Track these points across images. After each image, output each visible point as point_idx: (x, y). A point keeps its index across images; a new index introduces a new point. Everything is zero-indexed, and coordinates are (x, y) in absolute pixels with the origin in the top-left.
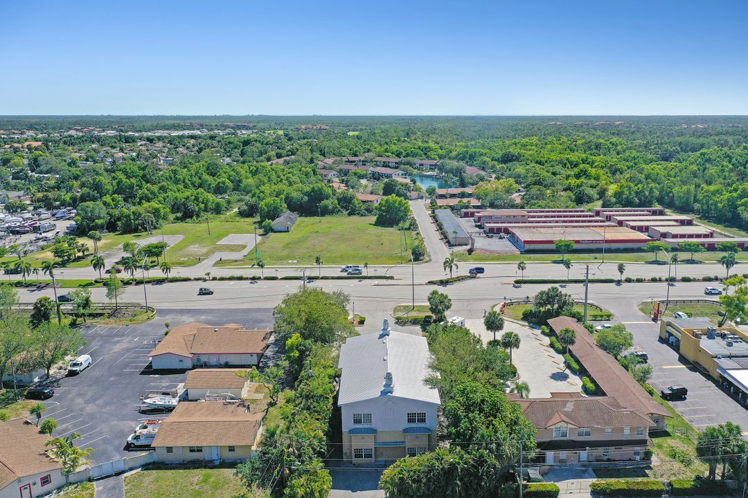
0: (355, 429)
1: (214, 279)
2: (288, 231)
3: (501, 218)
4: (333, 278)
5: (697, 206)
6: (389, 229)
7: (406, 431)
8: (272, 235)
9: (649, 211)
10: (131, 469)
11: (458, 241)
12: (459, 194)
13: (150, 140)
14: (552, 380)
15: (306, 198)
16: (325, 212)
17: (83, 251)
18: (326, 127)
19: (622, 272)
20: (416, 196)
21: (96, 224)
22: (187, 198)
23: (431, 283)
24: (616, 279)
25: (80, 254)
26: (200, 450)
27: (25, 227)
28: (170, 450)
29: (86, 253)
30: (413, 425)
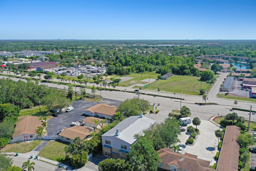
0: (106, 145)
1: (127, 91)
2: (166, 79)
3: (252, 82)
7: (120, 151)
8: (160, 80)
10: (53, 140)
11: (225, 90)
13: (153, 47)
14: (206, 149)
15: (179, 68)
16: (184, 74)
17: (102, 79)
18: (218, 44)
20: (227, 71)
21: (111, 72)
22: (140, 66)
23: (196, 103)
25: (101, 80)
26: (69, 139)
27: (95, 71)
28: (63, 137)
29: (102, 80)
30: (123, 149)
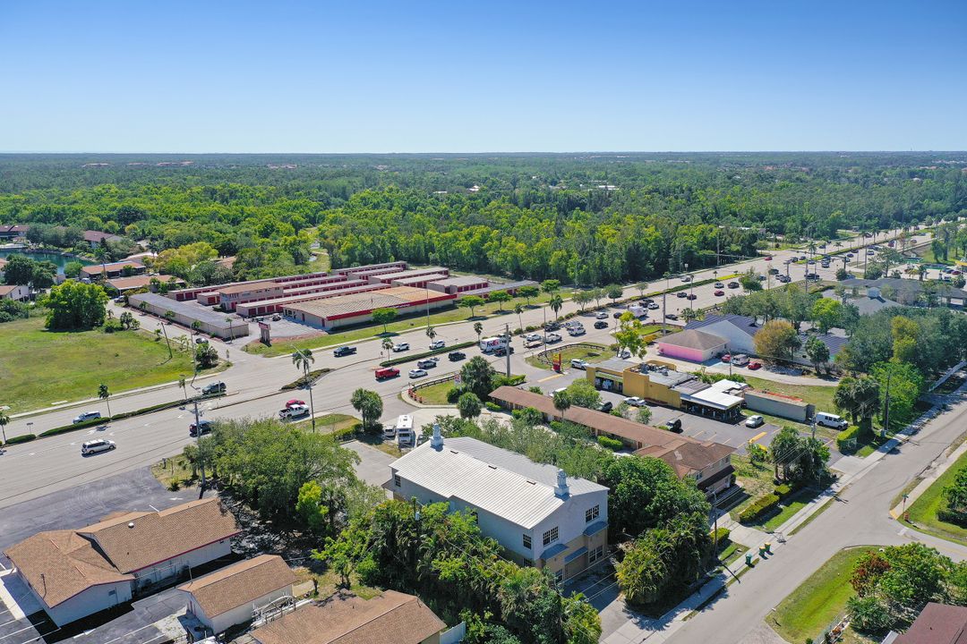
0: (546, 552)
3: (250, 294)
4: (133, 414)
5: (431, 256)
6: (89, 332)
7: (587, 533)
9: (398, 266)
12: (121, 271)
19: (479, 332)
23: (286, 388)
24: (474, 341)
30: (590, 524)
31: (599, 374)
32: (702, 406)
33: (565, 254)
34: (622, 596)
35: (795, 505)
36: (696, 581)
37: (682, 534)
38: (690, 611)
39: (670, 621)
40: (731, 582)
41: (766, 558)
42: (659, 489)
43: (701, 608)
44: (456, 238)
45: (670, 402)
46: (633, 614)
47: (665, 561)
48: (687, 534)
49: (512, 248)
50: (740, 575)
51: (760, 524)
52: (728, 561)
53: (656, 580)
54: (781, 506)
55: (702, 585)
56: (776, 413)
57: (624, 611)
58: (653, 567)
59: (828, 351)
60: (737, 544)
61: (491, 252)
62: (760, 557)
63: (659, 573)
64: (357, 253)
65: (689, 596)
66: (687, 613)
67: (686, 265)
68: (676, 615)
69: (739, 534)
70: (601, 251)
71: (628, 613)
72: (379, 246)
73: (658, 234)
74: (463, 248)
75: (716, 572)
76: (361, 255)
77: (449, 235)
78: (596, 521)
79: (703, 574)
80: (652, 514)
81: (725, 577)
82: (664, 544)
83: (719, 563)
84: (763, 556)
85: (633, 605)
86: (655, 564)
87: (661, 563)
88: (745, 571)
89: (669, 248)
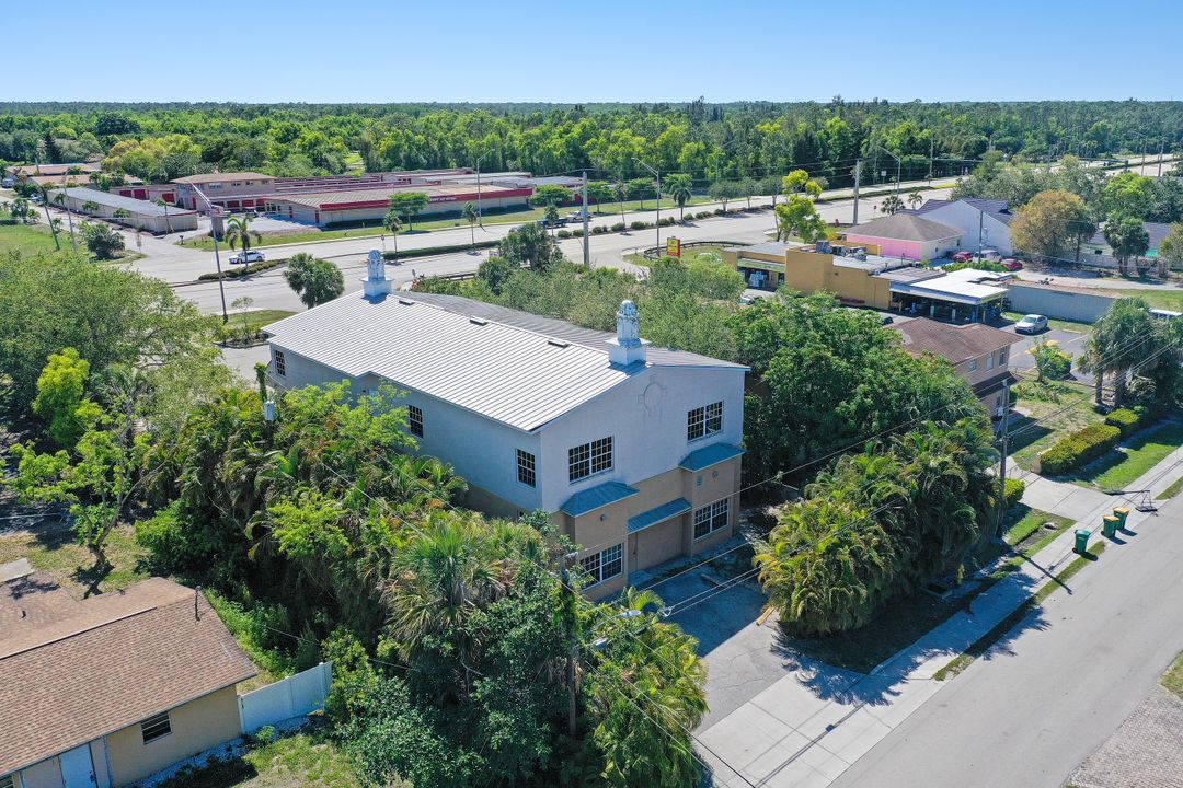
23: (206, 278)
30: (699, 444)
31: (742, 263)
32: (930, 300)
33: (703, 147)
34: (772, 615)
35: (1151, 449)
36: (957, 586)
37: (933, 463)
38: (952, 657)
39: (900, 679)
40: (1047, 591)
41: (1121, 542)
42: (873, 365)
43: (980, 648)
44: (545, 135)
45: (869, 300)
46: (798, 657)
47: (887, 527)
48: (944, 465)
49: (624, 142)
50: (1066, 574)
51: (1087, 477)
52: (1026, 547)
53: (865, 572)
54: (1123, 450)
55: (973, 595)
56: (1068, 316)
57: (774, 651)
58: (855, 537)
59: (1147, 235)
60: (1042, 513)
61: (596, 151)
62: (1106, 540)
63: (874, 554)
64: (402, 155)
65: (943, 619)
66: (942, 661)
67: (884, 173)
68: (915, 666)
69: (1041, 494)
70: (757, 143)
71: (787, 656)
72: (436, 148)
73: (843, 124)
74: (555, 148)
75: (1005, 569)
76: (408, 157)
77: (536, 131)
78: (713, 439)
79: (971, 571)
80: (852, 422)
81: (1030, 581)
82: (886, 487)
83: (1007, 550)
84: (1112, 537)
85: (800, 636)
86: (860, 531)
87: (876, 533)
88: (1074, 568)
89: (858, 145)
